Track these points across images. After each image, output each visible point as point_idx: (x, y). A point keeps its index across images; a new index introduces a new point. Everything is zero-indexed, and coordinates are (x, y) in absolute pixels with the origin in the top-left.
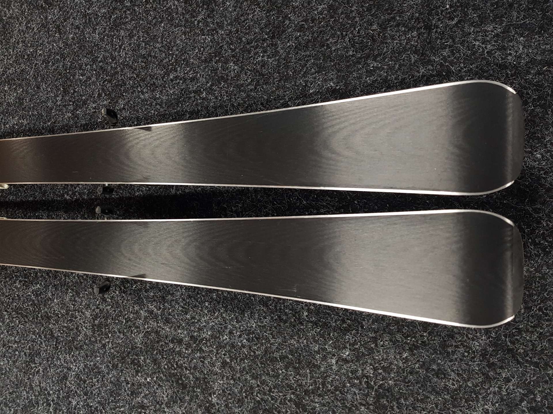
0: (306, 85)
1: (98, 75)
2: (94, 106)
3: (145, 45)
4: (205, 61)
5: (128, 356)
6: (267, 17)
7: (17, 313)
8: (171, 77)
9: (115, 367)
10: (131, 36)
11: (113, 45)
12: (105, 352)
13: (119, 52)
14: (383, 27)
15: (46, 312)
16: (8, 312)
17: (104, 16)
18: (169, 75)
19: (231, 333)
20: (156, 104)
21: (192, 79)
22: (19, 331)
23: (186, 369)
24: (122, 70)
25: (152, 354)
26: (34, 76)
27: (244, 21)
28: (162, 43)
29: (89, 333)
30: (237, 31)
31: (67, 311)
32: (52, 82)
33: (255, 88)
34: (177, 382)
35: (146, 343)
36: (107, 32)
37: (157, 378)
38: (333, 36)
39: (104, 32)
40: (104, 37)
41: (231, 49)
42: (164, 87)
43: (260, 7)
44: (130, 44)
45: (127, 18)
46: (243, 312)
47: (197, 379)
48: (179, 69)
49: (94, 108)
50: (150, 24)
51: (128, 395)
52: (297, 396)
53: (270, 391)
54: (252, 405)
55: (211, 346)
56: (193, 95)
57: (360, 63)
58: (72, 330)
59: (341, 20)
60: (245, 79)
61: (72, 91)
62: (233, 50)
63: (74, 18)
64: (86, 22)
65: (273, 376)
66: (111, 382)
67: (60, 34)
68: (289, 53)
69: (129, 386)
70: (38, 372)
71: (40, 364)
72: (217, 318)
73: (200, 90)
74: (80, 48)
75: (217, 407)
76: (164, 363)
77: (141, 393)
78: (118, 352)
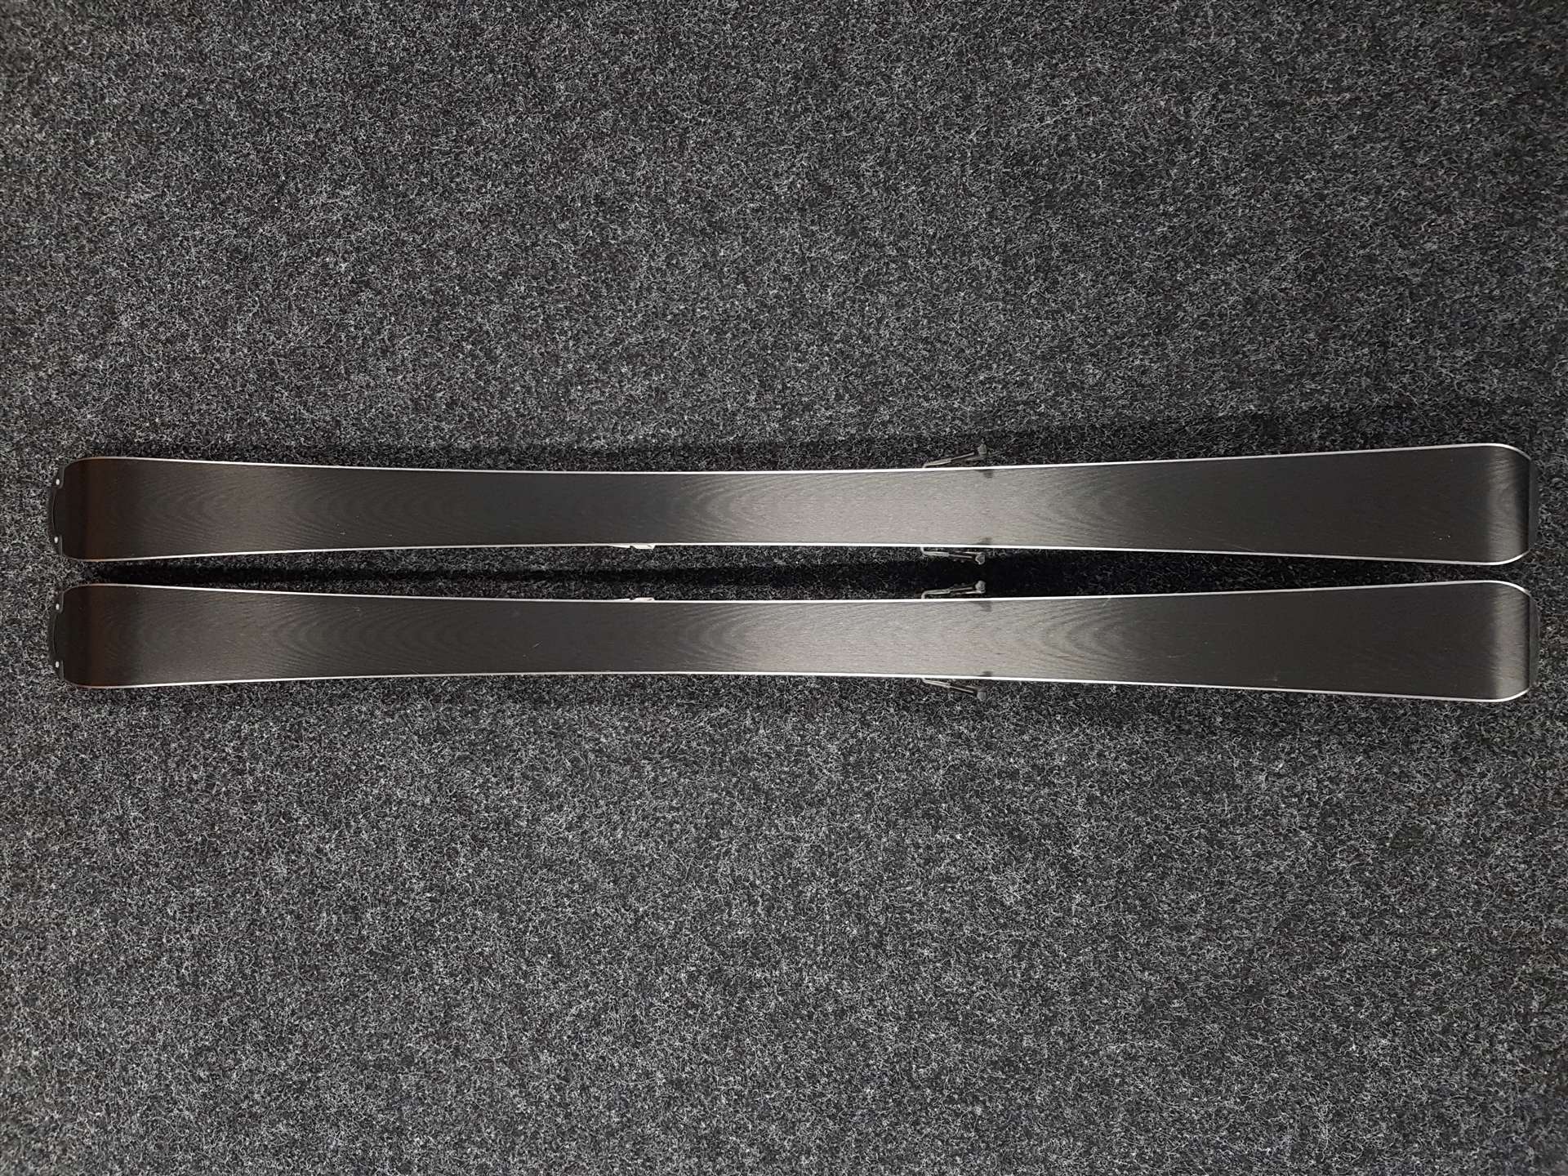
0: (1213, 406)
1: (835, 366)
2: (828, 414)
3: (929, 322)
4: (1043, 358)
5: (916, 805)
6: (1148, 302)
7: (674, 759)
8: (981, 378)
9: (890, 825)
10: (900, 306)
11: (863, 316)
12: (871, 806)
13: (877, 329)
14: (1323, 338)
15: (741, 752)
16: (650, 759)
17: (844, 266)
18: (976, 374)
19: (1100, 755)
20: (953, 419)
21: (1020, 384)
22: (680, 789)
23: (1026, 813)
24: (884, 359)
25: (962, 798)
26: (691, 352)
27: (1109, 305)
28: (962, 322)
29: (837, 777)
30: (1098, 318)
31: (787, 747)
32: (733, 367)
33: (1131, 404)
34: (1010, 834)
35: (950, 782)
36: (850, 294)
37: (973, 832)
38: (1251, 341)
39: (845, 293)
40: (844, 301)
41: (1088, 343)
42: (969, 392)
43: (1136, 287)
44: (898, 319)
45: (893, 275)
46: (1119, 726)
47: (1045, 826)
48: (995, 366)
49: (827, 418)
50: (937, 290)
51: (919, 865)
52: (1209, 830)
53: (1167, 828)
54: (1138, 851)
55: (1066, 776)
56: (1021, 407)
57: (1291, 382)
58: (799, 776)
59: (1263, 321)
60: (1114, 389)
61: (780, 387)
62: (1093, 346)
63: (778, 262)
64: (804, 271)
65: (1172, 808)
66: (885, 850)
67: (747, 284)
68: (1183, 358)
69: (921, 851)
70: (727, 852)
71: (731, 839)
72: (1077, 735)
73: (1034, 402)
74: (794, 315)
75: (1081, 862)
76: (985, 809)
77: (943, 859)
78: (896, 801)
